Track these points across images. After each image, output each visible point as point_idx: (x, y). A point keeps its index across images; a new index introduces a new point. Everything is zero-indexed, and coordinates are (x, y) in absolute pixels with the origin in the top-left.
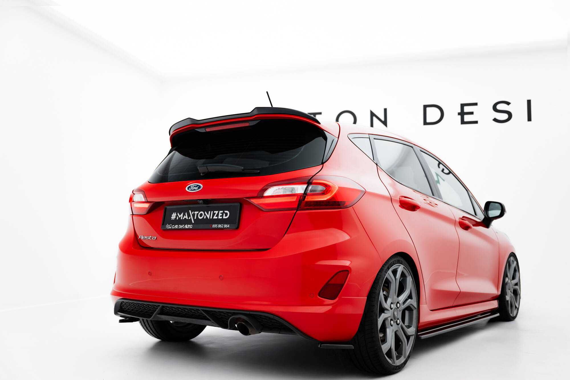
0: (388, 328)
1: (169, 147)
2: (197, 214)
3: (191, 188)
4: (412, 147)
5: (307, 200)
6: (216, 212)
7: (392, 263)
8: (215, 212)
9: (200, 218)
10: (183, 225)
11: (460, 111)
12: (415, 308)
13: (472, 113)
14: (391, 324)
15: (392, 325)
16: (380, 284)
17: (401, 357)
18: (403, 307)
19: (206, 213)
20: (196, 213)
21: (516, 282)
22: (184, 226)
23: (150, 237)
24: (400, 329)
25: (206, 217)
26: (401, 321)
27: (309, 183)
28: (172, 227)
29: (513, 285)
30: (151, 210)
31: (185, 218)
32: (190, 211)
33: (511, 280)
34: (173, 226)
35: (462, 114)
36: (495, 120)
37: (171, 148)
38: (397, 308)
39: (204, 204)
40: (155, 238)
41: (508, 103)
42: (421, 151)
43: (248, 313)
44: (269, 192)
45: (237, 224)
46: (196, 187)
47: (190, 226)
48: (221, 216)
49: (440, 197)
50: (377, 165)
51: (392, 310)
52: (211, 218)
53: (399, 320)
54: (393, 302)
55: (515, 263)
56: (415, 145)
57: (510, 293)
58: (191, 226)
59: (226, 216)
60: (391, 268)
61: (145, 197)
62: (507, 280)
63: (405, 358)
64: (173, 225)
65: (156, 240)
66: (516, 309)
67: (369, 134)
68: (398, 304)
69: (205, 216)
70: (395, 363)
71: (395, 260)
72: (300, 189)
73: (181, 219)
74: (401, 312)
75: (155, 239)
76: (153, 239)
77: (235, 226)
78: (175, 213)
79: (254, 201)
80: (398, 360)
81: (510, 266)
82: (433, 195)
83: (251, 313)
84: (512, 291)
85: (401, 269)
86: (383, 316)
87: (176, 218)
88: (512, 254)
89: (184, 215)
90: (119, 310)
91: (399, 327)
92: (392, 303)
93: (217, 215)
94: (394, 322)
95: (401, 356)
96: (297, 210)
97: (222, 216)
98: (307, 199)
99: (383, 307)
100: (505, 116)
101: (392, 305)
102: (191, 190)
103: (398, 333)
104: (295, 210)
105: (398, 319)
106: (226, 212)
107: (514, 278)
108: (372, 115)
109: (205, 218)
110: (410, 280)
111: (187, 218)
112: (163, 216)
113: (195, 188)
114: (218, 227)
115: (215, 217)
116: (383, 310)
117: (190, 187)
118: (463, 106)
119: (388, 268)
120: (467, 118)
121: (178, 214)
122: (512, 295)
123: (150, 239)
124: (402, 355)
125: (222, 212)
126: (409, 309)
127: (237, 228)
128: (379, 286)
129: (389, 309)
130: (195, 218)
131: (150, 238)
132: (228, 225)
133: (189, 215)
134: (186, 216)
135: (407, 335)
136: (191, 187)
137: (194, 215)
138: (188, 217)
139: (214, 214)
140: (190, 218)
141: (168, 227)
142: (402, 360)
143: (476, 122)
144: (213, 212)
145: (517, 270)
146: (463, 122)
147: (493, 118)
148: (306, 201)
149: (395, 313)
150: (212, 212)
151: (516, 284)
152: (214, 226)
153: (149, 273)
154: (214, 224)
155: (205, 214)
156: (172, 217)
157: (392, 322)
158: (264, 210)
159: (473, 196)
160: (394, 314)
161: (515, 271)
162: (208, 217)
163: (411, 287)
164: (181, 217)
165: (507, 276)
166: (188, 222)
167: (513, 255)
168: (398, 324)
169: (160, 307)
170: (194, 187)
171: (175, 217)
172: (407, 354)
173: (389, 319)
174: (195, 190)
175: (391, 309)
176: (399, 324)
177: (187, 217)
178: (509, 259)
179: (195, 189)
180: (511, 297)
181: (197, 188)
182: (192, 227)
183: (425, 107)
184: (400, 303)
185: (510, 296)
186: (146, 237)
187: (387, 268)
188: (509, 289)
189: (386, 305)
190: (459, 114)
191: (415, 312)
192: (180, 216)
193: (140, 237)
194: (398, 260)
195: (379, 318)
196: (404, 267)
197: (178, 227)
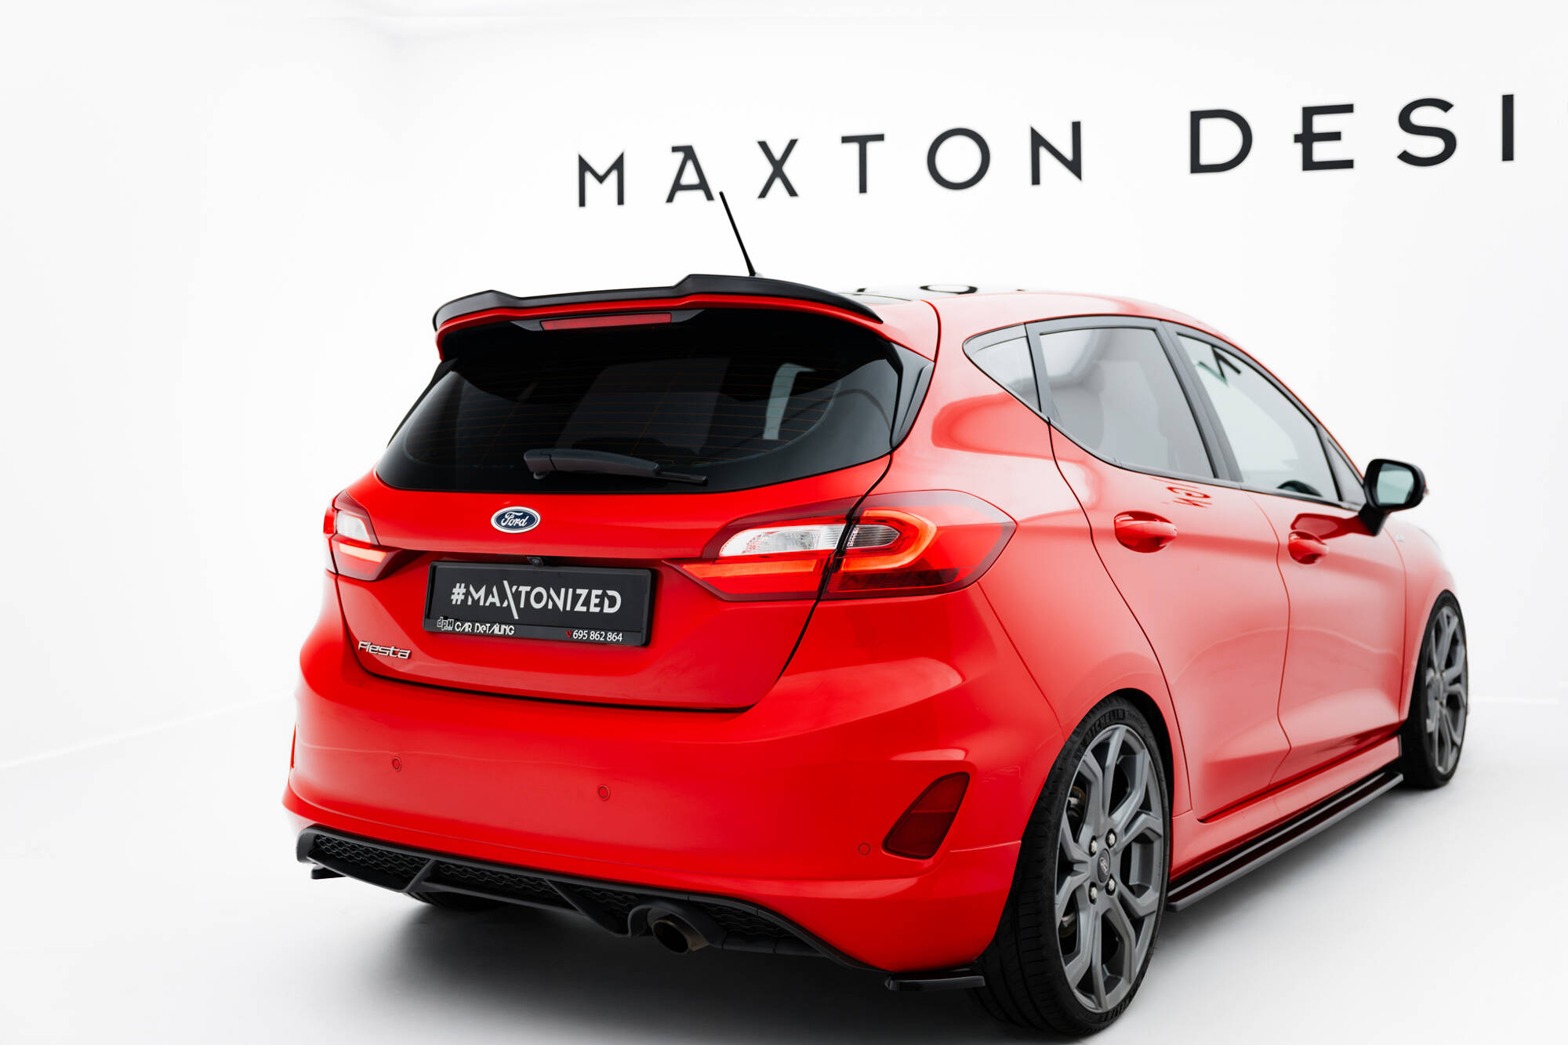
0: (1084, 909)
1: (434, 360)
2: (528, 594)
3: (506, 520)
4: (1154, 330)
5: (846, 569)
6: (583, 592)
7: (1094, 725)
8: (579, 591)
9: (537, 606)
10: (488, 625)
11: (1299, 130)
12: (1160, 836)
13: (1335, 136)
14: (1090, 896)
15: (1093, 901)
16: (1060, 795)
17: (1120, 980)
18: (1125, 839)
19: (552, 592)
20: (524, 589)
21: (1457, 674)
22: (490, 628)
23: (392, 649)
24: (1115, 905)
25: (554, 604)
26: (1118, 880)
27: (851, 520)
28: (454, 628)
29: (1447, 684)
30: (389, 571)
31: (493, 604)
32: (506, 583)
33: (1442, 672)
34: (459, 623)
35: (1307, 138)
36: (1406, 157)
37: (439, 361)
38: (1107, 848)
39: (545, 565)
40: (407, 655)
41: (1445, 106)
42: (1179, 334)
43: (684, 897)
44: (735, 546)
45: (644, 631)
46: (521, 517)
47: (507, 630)
48: (596, 605)
49: (1235, 475)
50: (1049, 424)
51: (1095, 856)
52: (568, 608)
53: (1114, 880)
54: (1097, 835)
55: (1455, 621)
56: (1161, 320)
57: (1438, 706)
58: (511, 629)
59: (612, 605)
60: (1091, 741)
61: (372, 530)
62: (1430, 675)
63: (1130, 981)
64: (457, 620)
65: (411, 660)
66: (1455, 749)
67: (1025, 323)
68: (1112, 837)
69: (550, 600)
70: (1103, 1004)
71: (1104, 715)
72: (824, 537)
73: (481, 603)
74: (1119, 856)
75: (405, 656)
76: (399, 656)
77: (640, 638)
78: (463, 585)
79: (691, 571)
80: (1109, 995)
81: (1439, 632)
82: (1216, 476)
83: (693, 898)
84: (1445, 702)
85: (1119, 736)
86: (1070, 883)
87: (465, 601)
88: (1444, 595)
89: (488, 593)
90: (311, 851)
91: (1112, 901)
92: (1094, 838)
93: (587, 603)
94: (1099, 890)
95: (1119, 977)
96: (818, 600)
97: (601, 605)
98: (847, 565)
99: (1069, 859)
100: (1436, 146)
101: (1094, 844)
102: (507, 526)
103: (1110, 916)
104: (813, 599)
105: (1111, 877)
106: (610, 593)
107: (1449, 663)
108: (1038, 141)
109: (550, 606)
110: (1143, 761)
111: (498, 604)
112: (426, 593)
113: (517, 521)
114: (589, 637)
115: (579, 608)
116: (1067, 867)
117: (502, 516)
118: (1309, 113)
119: (1085, 745)
120: (1322, 151)
121: (472, 589)
122: (1445, 711)
123: (391, 655)
124: (1121, 974)
125: (599, 592)
126: (1143, 839)
127: (646, 644)
128: (1057, 803)
129: (1087, 858)
130: (522, 606)
131: (391, 652)
132: (617, 635)
133: (503, 596)
134: (493, 597)
135: (1136, 916)
136: (506, 516)
137: (517, 596)
138: (502, 602)
139: (576, 598)
140: (505, 604)
141: (444, 625)
142: (1123, 988)
143: (1348, 164)
144: (574, 592)
145: (1458, 639)
146: (1309, 164)
147: (1400, 152)
148: (845, 573)
149: (1104, 864)
150: (571, 591)
151: (1457, 680)
152: (579, 634)
153: (393, 763)
154: (579, 628)
155: (549, 596)
156: (453, 597)
157: (1094, 891)
158: (723, 598)
159: (1332, 441)
160: (1099, 865)
161: (1454, 642)
162: (560, 604)
163: (1148, 780)
164: (479, 598)
165: (1430, 664)
166: (502, 615)
167: (1448, 599)
168: (1110, 892)
169: (430, 863)
170: (516, 517)
171: (463, 597)
172: (1135, 969)
173: (1087, 885)
174: (517, 527)
175: (1092, 854)
176: (1114, 890)
177: (496, 600)
178: (1439, 616)
179: (517, 525)
180: (1440, 720)
181: (524, 521)
182: (513, 632)
183: (1197, 117)
184: (1117, 830)
185: (1438, 716)
186: (378, 648)
187: (1081, 744)
188: (1436, 699)
189: (1076, 852)
190: (1297, 138)
191: (1158, 846)
192: (476, 597)
193: (362, 645)
194: (1113, 711)
195: (1058, 893)
196: (1128, 731)
197: (473, 629)
